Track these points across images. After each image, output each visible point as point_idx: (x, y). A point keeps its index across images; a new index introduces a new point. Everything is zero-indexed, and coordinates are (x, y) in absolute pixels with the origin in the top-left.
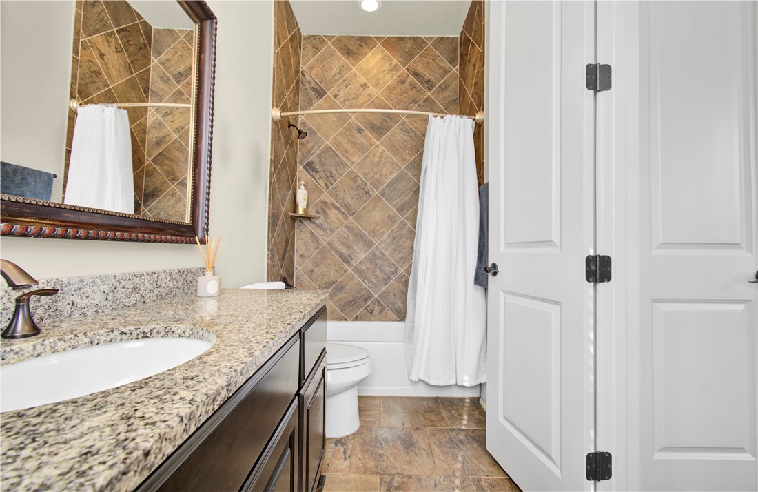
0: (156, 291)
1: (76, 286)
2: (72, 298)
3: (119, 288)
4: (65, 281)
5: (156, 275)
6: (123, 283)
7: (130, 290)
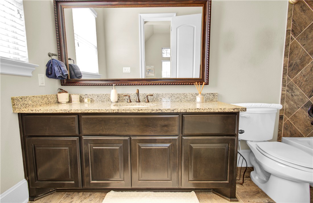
0: (186, 99)
1: (161, 95)
2: (161, 97)
3: (173, 96)
4: (159, 94)
5: (186, 94)
6: (174, 95)
7: (176, 97)
